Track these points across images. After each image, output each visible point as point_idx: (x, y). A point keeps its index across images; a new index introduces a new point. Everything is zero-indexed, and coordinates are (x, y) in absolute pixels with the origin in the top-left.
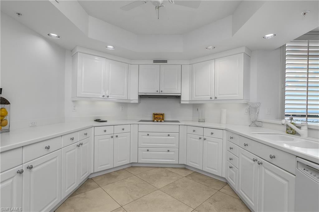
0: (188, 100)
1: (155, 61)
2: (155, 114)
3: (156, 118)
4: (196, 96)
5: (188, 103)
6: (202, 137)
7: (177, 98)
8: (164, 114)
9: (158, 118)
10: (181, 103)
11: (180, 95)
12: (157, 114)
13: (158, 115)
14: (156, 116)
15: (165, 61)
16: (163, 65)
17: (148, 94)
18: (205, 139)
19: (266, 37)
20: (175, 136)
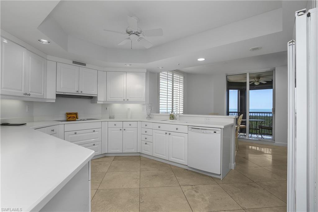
1: (74, 62)
2: (68, 114)
3: (69, 117)
4: (110, 98)
5: (102, 103)
6: (122, 128)
7: (90, 98)
8: (77, 113)
9: (72, 117)
10: (98, 103)
11: (96, 96)
12: (70, 114)
13: (72, 114)
14: (69, 116)
15: (84, 65)
16: (81, 68)
17: (67, 94)
18: (124, 130)
20: (98, 131)
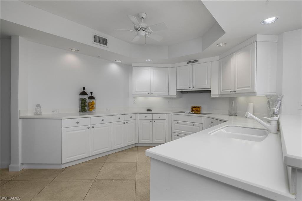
0: (218, 94)
1: (189, 63)
2: (193, 107)
3: (194, 110)
4: (222, 90)
5: (218, 97)
8: (200, 107)
9: (196, 110)
10: (212, 97)
11: (210, 89)
12: (194, 107)
13: (196, 107)
14: (194, 109)
15: (197, 61)
16: (195, 65)
17: (183, 90)
19: (265, 22)
20: (199, 126)
